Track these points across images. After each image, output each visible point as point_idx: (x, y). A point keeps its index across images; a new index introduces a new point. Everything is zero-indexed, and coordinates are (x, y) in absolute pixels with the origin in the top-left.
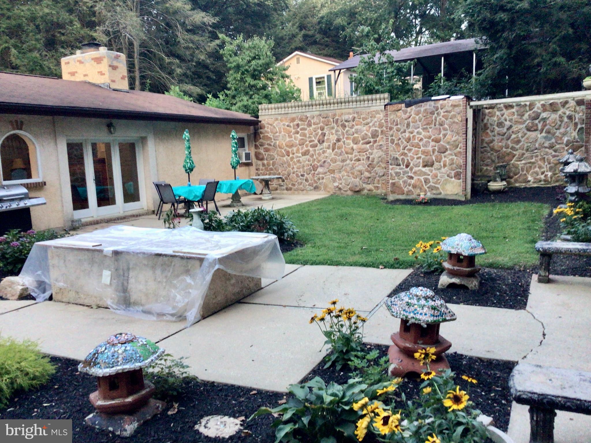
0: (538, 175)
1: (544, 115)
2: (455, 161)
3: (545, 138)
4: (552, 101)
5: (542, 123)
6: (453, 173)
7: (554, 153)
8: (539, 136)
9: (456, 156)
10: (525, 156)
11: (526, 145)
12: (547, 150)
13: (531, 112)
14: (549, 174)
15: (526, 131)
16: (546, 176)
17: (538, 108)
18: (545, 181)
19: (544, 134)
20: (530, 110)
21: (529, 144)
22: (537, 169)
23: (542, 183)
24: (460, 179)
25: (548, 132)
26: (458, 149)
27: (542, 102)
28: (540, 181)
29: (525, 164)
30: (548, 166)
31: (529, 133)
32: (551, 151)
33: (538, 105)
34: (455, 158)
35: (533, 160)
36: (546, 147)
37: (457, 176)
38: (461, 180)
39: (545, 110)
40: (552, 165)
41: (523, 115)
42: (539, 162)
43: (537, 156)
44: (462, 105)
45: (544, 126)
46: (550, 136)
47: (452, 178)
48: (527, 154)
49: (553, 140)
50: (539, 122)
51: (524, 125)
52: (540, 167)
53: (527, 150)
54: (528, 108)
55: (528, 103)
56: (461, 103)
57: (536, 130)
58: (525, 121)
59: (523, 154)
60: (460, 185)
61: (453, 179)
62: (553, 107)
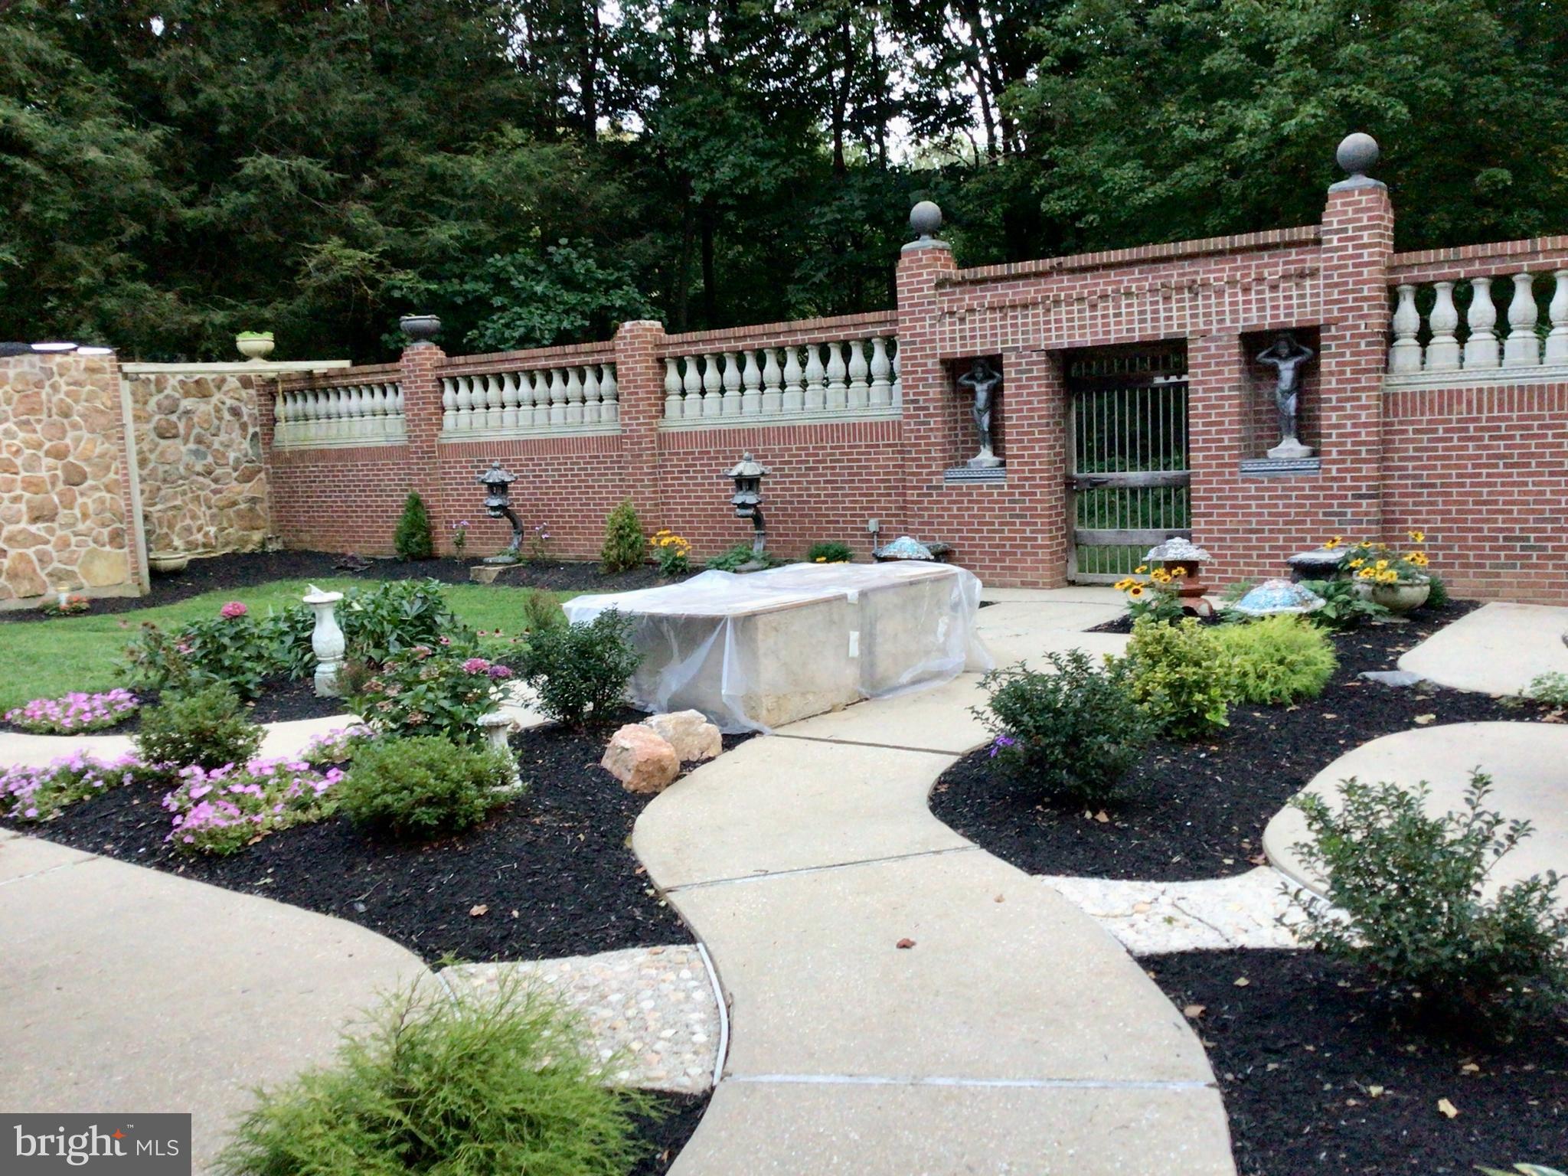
0: (191, 534)
1: (187, 403)
2: (108, 504)
3: (196, 453)
4: (198, 377)
5: (184, 420)
6: (106, 531)
7: (214, 486)
8: (183, 449)
9: (109, 491)
10: (162, 493)
11: (161, 469)
12: (201, 479)
13: (161, 396)
14: (212, 530)
15: (157, 439)
16: (206, 534)
17: (174, 389)
18: (205, 545)
19: (192, 446)
20: (160, 391)
21: (167, 467)
22: (188, 521)
23: (201, 550)
24: (122, 547)
25: (199, 441)
26: (112, 475)
27: (180, 377)
28: (196, 548)
29: (165, 511)
30: (208, 512)
31: (163, 443)
32: (207, 481)
33: (173, 382)
34: (108, 496)
35: (178, 502)
36: (198, 474)
37: (116, 538)
38: (126, 550)
39: (187, 394)
40: (214, 510)
41: (145, 403)
42: (190, 506)
43: (184, 493)
44: (109, 370)
45: (190, 427)
46: (202, 448)
47: (103, 545)
48: (166, 490)
49: (210, 459)
50: (179, 418)
51: (152, 425)
52: (194, 517)
53: (165, 481)
54: (153, 387)
55: (152, 377)
56: (106, 365)
57: (175, 437)
58: (151, 416)
59: (159, 489)
60: (125, 562)
61: (108, 548)
62: (200, 389)
